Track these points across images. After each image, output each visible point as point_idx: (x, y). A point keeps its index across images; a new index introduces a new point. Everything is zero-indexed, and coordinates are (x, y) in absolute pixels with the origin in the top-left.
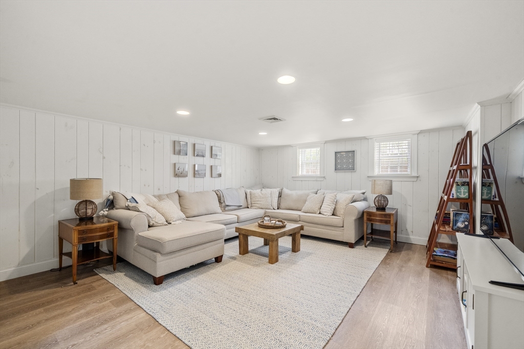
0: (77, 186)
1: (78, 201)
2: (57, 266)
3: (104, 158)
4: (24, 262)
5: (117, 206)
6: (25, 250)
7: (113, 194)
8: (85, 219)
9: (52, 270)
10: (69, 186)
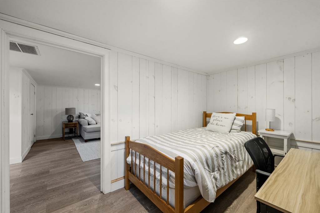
0: (67, 110)
1: (68, 115)
2: (62, 137)
3: (78, 101)
4: (53, 134)
5: (81, 118)
6: (53, 131)
7: (80, 113)
8: (70, 121)
9: (61, 138)
10: (65, 110)
